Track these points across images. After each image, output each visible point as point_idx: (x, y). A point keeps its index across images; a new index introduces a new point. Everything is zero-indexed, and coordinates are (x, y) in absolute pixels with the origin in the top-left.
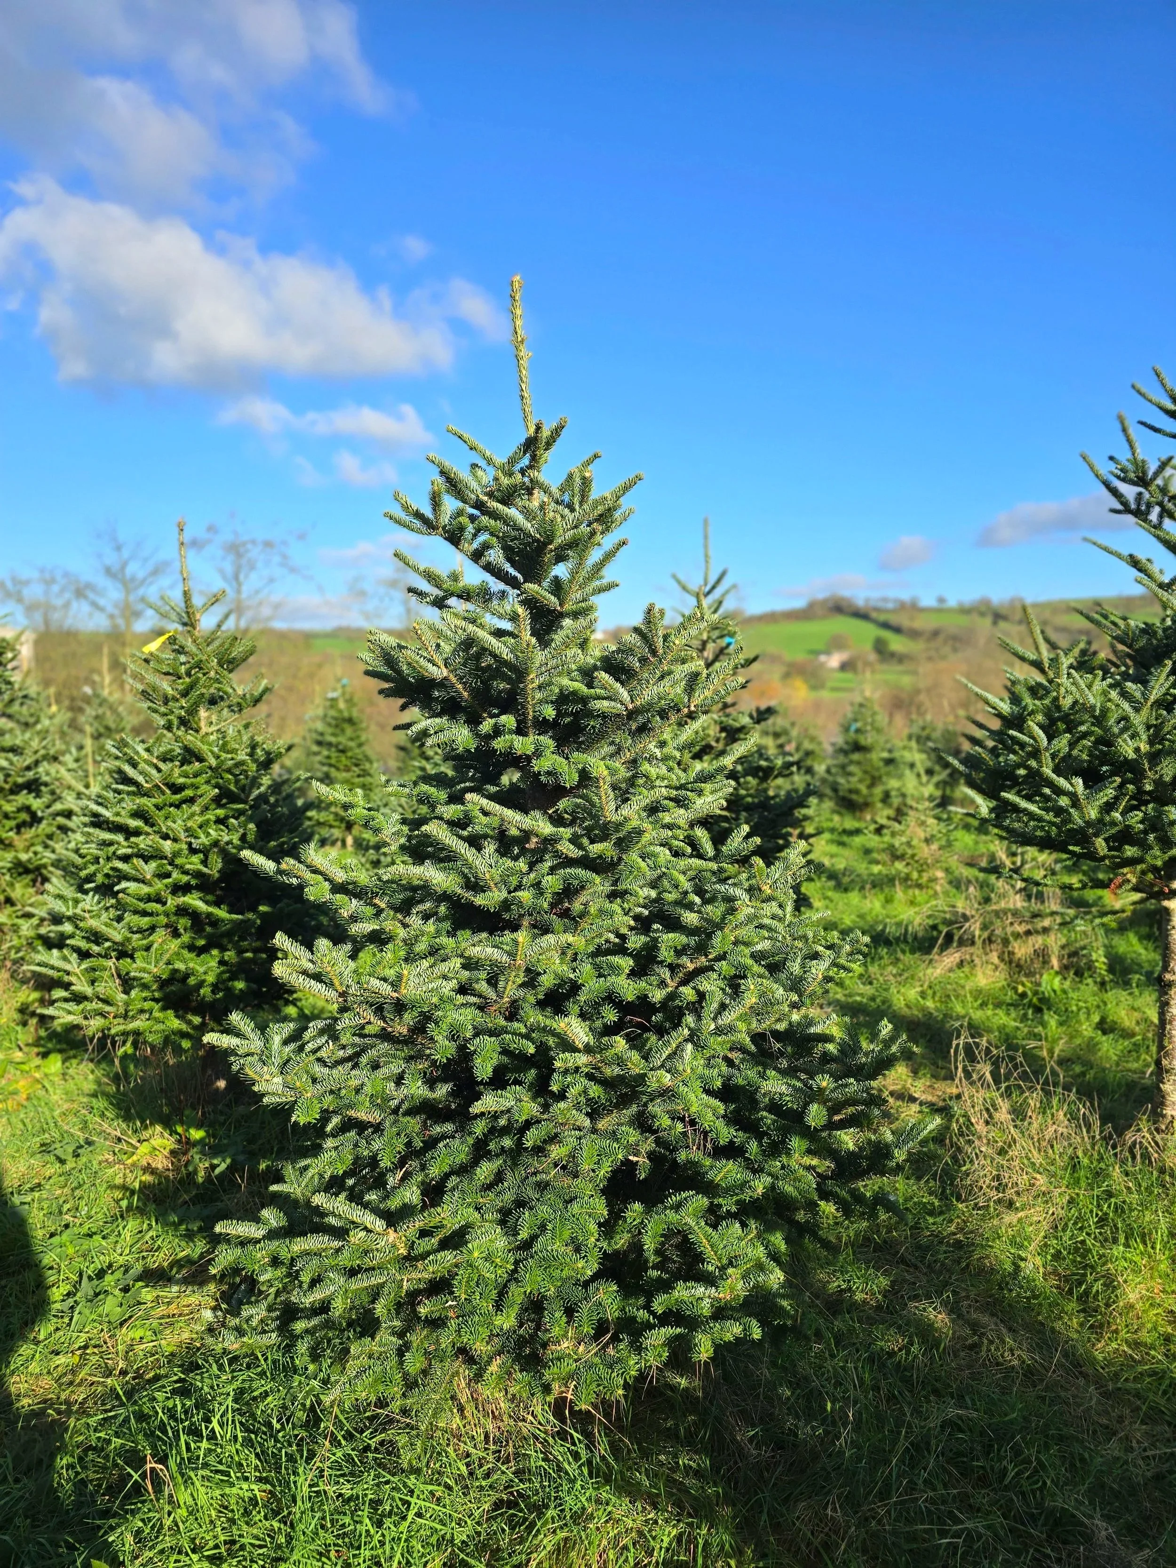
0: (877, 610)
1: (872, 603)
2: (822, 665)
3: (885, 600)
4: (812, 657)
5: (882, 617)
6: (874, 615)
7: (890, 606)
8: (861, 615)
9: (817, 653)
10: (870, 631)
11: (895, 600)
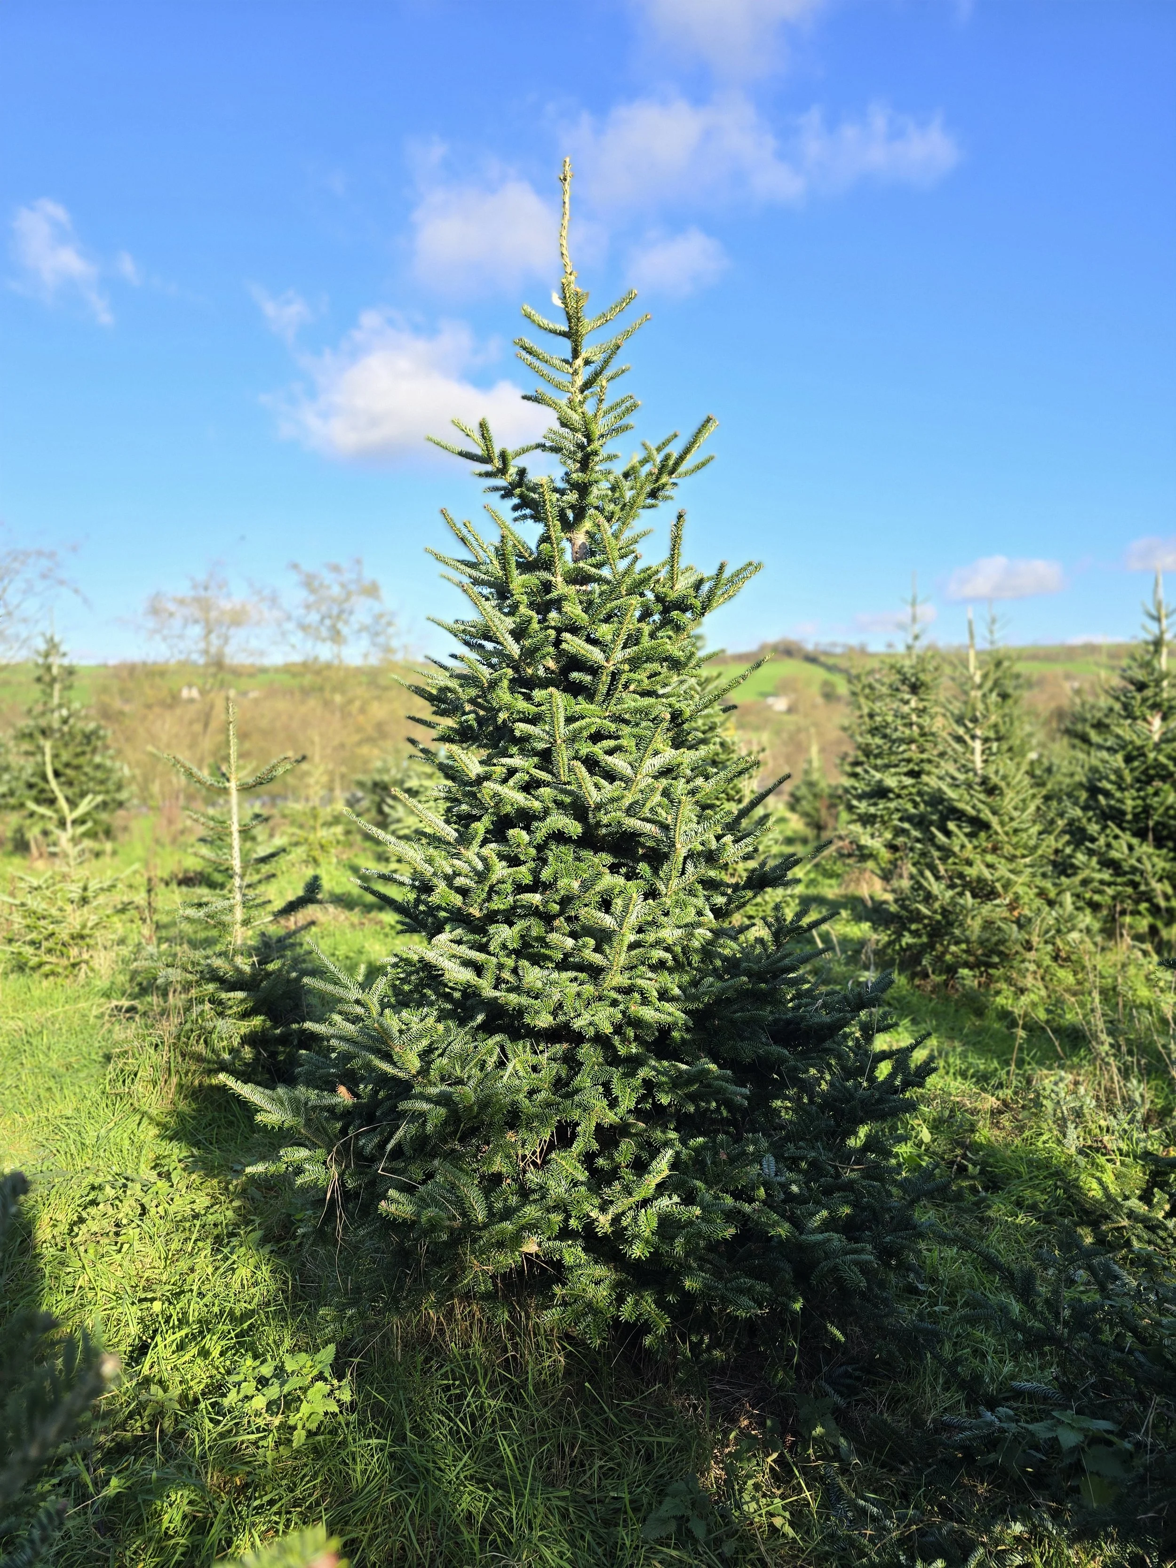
0: (827, 654)
1: (821, 648)
2: (769, 707)
3: (834, 645)
4: (761, 699)
5: (831, 661)
6: (823, 659)
7: (838, 650)
8: (811, 659)
9: (765, 695)
10: (819, 674)
11: (845, 646)
